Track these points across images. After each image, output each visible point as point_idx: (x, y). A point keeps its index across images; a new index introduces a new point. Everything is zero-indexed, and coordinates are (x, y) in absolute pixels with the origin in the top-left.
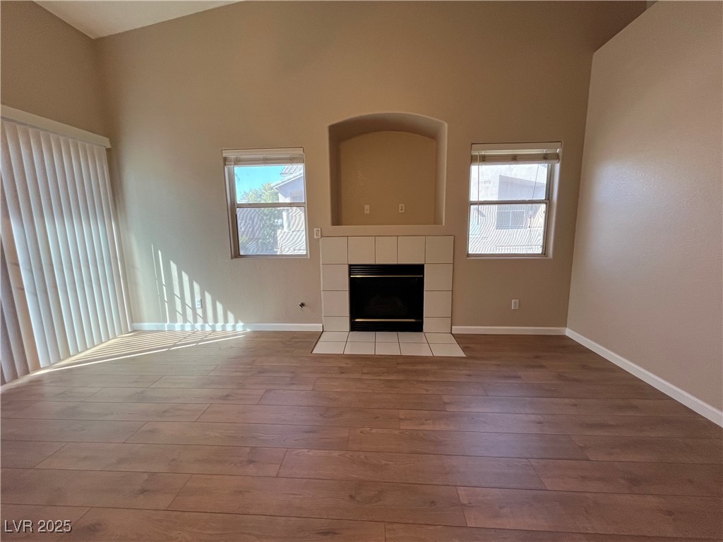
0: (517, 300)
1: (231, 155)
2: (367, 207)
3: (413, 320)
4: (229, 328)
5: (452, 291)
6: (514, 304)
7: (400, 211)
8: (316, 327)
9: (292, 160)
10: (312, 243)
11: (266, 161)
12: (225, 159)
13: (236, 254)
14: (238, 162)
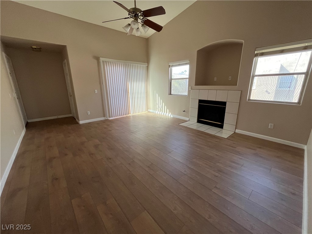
0: (273, 124)
1: (171, 64)
2: (215, 78)
3: (220, 123)
4: (169, 116)
5: (238, 114)
6: (270, 126)
7: (229, 80)
8: (187, 119)
9: (186, 64)
10: (189, 91)
11: (179, 65)
12: (169, 66)
13: (170, 94)
14: (173, 66)
